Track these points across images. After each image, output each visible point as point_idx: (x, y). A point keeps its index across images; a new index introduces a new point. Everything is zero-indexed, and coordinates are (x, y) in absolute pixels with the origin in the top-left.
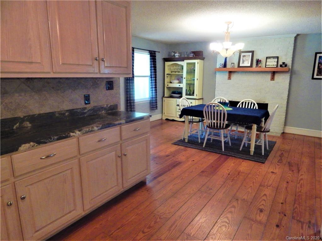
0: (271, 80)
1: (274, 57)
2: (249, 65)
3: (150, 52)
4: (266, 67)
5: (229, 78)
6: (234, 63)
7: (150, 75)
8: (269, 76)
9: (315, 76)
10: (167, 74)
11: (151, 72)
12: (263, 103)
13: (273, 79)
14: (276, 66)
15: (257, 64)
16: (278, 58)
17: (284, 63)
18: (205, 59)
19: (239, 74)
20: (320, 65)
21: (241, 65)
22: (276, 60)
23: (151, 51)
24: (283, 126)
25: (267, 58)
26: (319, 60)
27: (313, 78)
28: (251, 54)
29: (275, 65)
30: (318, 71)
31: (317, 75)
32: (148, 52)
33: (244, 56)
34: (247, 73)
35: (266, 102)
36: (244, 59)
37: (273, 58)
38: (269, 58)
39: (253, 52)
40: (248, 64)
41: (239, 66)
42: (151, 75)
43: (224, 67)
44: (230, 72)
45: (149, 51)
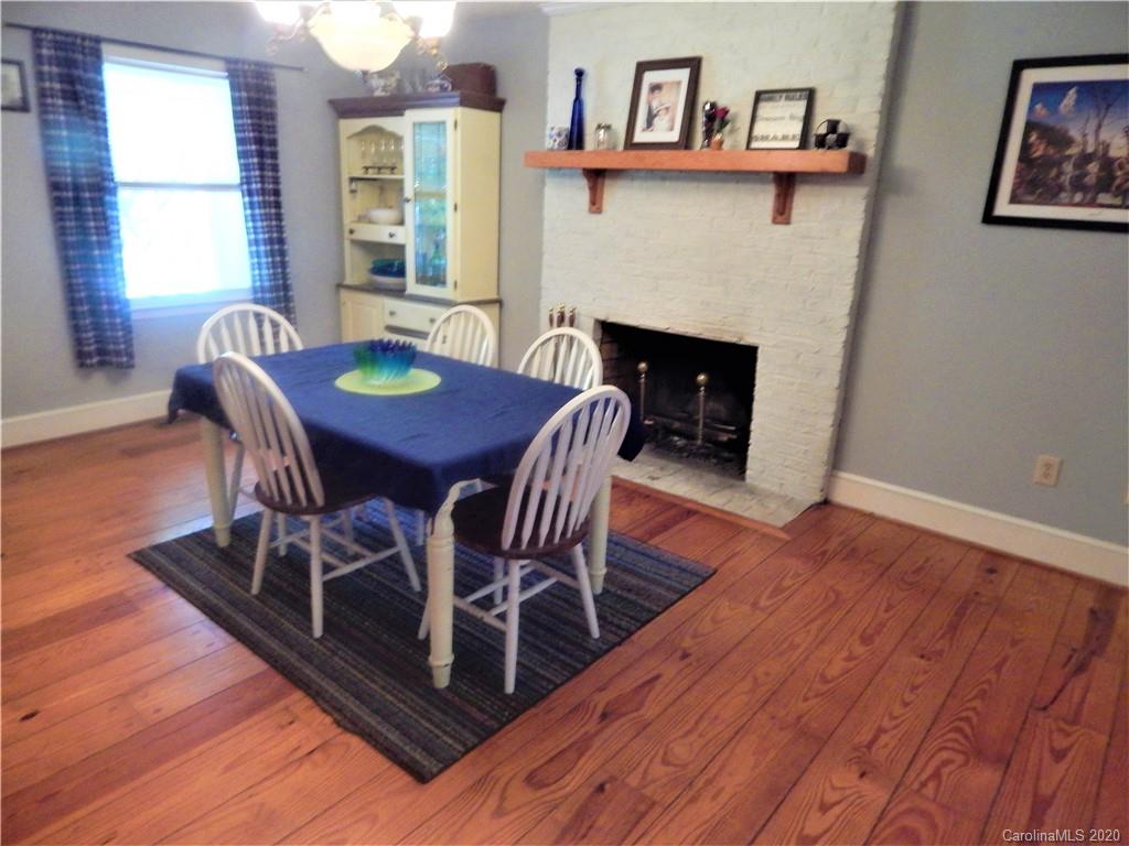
0: (775, 221)
1: (789, 93)
2: (674, 136)
3: (232, 66)
4: (748, 147)
5: (596, 204)
6: (608, 128)
7: (238, 181)
8: (764, 199)
9: (1003, 208)
10: (353, 180)
11: (245, 168)
12: (734, 340)
13: (782, 213)
14: (796, 144)
15: (709, 134)
16: (810, 95)
17: (833, 125)
18: (507, 107)
19: (637, 184)
20: (1033, 138)
21: (640, 136)
22: (799, 108)
23: (236, 61)
24: (821, 471)
25: (759, 97)
26: (1031, 109)
27: (989, 218)
28: (683, 75)
29: (794, 137)
30: (1019, 174)
31: (1014, 199)
32: (221, 64)
33: (656, 88)
34: (671, 179)
35: (748, 340)
36: (655, 104)
37: (787, 98)
38: (770, 99)
39: (694, 65)
40: (672, 129)
41: (630, 144)
42: (246, 181)
43: (570, 147)
44: (596, 176)
45: (228, 61)
